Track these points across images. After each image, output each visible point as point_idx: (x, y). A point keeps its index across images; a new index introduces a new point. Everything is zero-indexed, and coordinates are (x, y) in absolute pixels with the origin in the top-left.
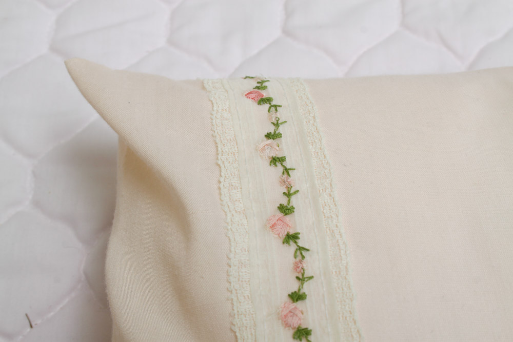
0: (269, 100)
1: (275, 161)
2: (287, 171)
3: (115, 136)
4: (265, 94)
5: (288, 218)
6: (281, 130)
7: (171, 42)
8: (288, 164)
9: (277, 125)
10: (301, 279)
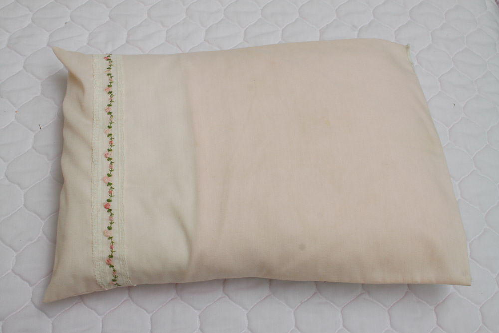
0: (110, 60)
1: (108, 75)
2: (111, 77)
3: (67, 71)
4: (109, 58)
5: (110, 88)
6: (111, 67)
7: (88, 44)
8: (112, 76)
9: (111, 66)
10: (111, 102)
